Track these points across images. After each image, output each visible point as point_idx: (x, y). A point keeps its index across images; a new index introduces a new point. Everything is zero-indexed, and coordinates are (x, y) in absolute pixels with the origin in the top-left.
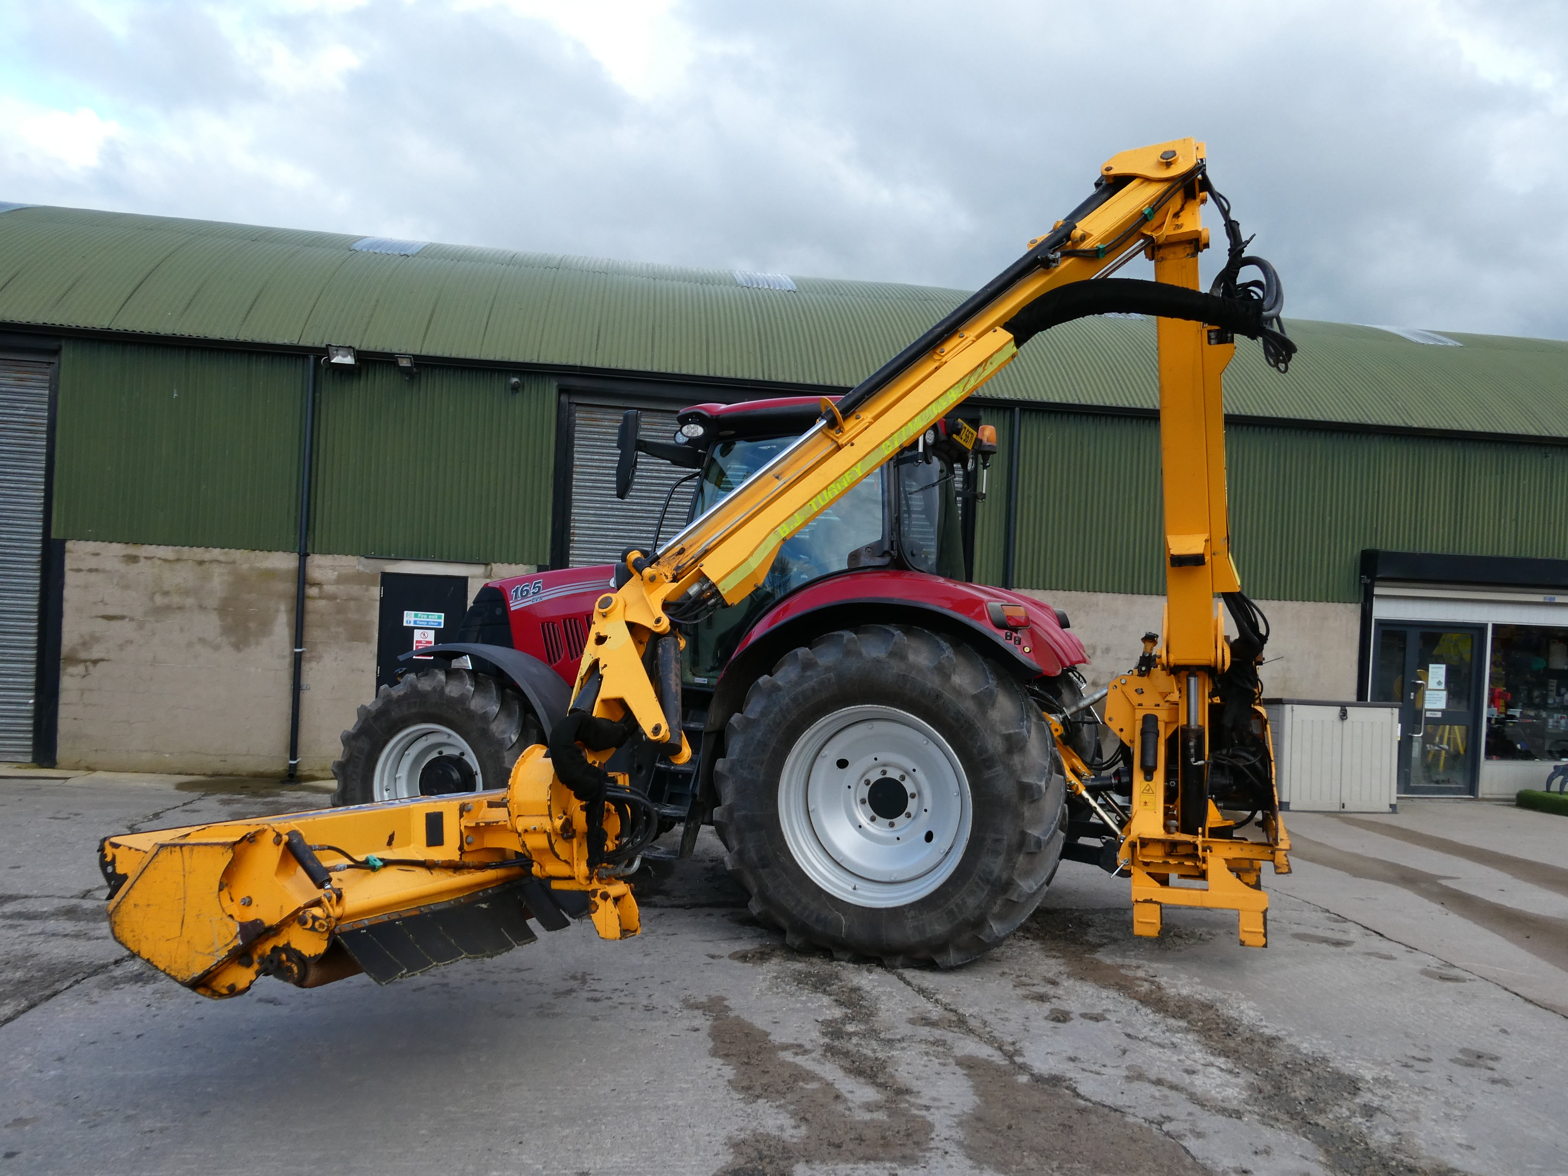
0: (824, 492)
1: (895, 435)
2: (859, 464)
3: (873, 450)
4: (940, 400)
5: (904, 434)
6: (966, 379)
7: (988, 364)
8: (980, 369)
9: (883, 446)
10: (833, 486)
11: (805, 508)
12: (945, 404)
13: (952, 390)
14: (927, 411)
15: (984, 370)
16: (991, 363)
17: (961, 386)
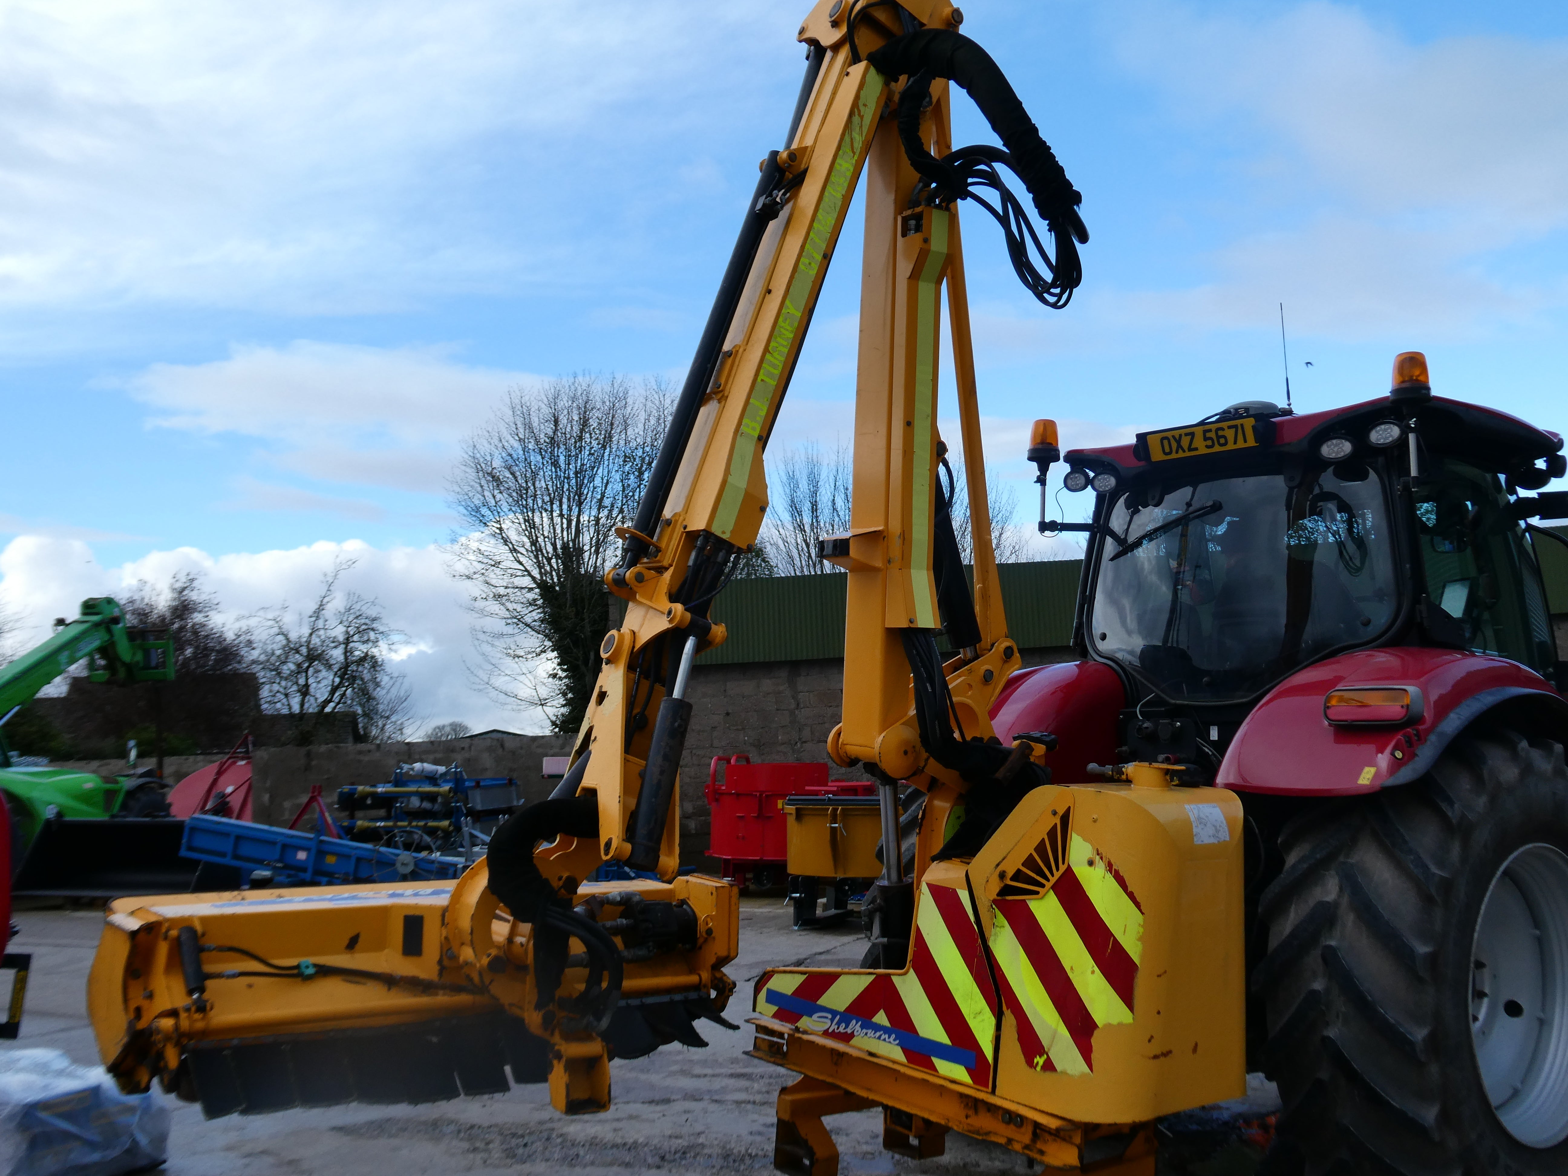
0: (768, 356)
1: (807, 246)
2: (787, 302)
3: (792, 277)
4: (832, 178)
5: (817, 240)
6: (847, 138)
7: (862, 108)
8: (856, 119)
9: (801, 266)
10: (773, 344)
11: (757, 387)
12: (842, 180)
13: (838, 161)
14: (826, 199)
15: (862, 117)
16: (865, 105)
17: (846, 148)
